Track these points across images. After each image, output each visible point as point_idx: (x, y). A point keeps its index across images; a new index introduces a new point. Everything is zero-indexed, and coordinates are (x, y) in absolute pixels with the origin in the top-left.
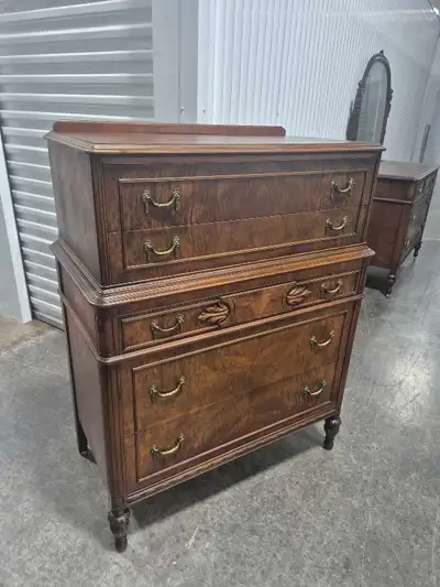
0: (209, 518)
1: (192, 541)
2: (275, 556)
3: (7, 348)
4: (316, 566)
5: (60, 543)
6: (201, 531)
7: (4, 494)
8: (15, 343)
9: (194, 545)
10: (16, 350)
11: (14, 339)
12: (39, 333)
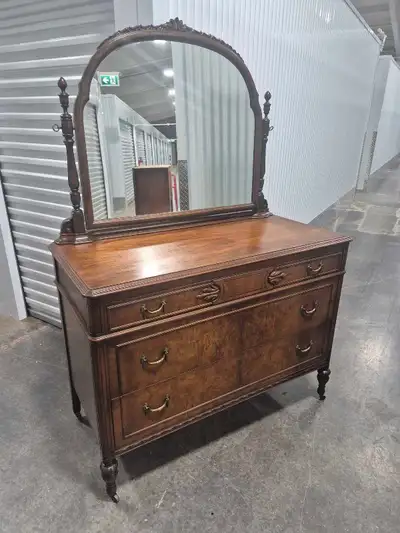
0: (175, 482)
1: (160, 502)
2: (229, 511)
3: (6, 343)
4: (264, 519)
5: (51, 507)
6: (168, 493)
7: (4, 468)
8: (12, 338)
9: (162, 505)
10: (13, 344)
11: (12, 334)
12: (33, 328)
